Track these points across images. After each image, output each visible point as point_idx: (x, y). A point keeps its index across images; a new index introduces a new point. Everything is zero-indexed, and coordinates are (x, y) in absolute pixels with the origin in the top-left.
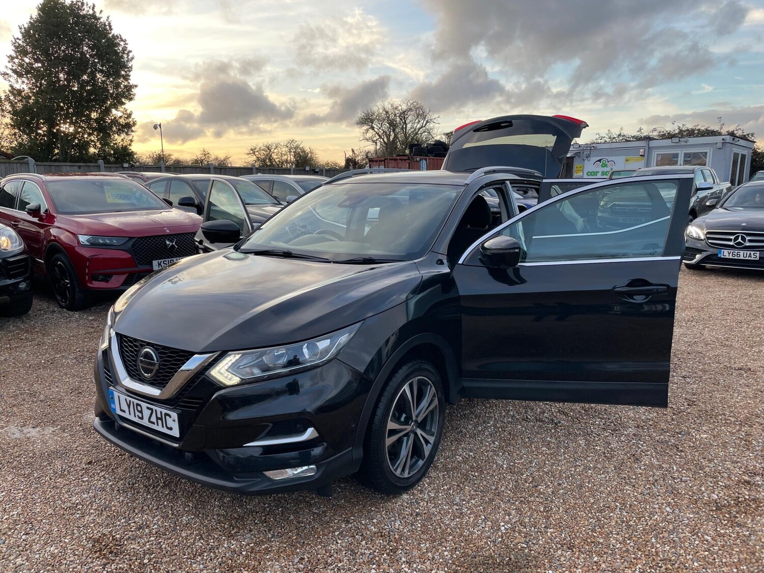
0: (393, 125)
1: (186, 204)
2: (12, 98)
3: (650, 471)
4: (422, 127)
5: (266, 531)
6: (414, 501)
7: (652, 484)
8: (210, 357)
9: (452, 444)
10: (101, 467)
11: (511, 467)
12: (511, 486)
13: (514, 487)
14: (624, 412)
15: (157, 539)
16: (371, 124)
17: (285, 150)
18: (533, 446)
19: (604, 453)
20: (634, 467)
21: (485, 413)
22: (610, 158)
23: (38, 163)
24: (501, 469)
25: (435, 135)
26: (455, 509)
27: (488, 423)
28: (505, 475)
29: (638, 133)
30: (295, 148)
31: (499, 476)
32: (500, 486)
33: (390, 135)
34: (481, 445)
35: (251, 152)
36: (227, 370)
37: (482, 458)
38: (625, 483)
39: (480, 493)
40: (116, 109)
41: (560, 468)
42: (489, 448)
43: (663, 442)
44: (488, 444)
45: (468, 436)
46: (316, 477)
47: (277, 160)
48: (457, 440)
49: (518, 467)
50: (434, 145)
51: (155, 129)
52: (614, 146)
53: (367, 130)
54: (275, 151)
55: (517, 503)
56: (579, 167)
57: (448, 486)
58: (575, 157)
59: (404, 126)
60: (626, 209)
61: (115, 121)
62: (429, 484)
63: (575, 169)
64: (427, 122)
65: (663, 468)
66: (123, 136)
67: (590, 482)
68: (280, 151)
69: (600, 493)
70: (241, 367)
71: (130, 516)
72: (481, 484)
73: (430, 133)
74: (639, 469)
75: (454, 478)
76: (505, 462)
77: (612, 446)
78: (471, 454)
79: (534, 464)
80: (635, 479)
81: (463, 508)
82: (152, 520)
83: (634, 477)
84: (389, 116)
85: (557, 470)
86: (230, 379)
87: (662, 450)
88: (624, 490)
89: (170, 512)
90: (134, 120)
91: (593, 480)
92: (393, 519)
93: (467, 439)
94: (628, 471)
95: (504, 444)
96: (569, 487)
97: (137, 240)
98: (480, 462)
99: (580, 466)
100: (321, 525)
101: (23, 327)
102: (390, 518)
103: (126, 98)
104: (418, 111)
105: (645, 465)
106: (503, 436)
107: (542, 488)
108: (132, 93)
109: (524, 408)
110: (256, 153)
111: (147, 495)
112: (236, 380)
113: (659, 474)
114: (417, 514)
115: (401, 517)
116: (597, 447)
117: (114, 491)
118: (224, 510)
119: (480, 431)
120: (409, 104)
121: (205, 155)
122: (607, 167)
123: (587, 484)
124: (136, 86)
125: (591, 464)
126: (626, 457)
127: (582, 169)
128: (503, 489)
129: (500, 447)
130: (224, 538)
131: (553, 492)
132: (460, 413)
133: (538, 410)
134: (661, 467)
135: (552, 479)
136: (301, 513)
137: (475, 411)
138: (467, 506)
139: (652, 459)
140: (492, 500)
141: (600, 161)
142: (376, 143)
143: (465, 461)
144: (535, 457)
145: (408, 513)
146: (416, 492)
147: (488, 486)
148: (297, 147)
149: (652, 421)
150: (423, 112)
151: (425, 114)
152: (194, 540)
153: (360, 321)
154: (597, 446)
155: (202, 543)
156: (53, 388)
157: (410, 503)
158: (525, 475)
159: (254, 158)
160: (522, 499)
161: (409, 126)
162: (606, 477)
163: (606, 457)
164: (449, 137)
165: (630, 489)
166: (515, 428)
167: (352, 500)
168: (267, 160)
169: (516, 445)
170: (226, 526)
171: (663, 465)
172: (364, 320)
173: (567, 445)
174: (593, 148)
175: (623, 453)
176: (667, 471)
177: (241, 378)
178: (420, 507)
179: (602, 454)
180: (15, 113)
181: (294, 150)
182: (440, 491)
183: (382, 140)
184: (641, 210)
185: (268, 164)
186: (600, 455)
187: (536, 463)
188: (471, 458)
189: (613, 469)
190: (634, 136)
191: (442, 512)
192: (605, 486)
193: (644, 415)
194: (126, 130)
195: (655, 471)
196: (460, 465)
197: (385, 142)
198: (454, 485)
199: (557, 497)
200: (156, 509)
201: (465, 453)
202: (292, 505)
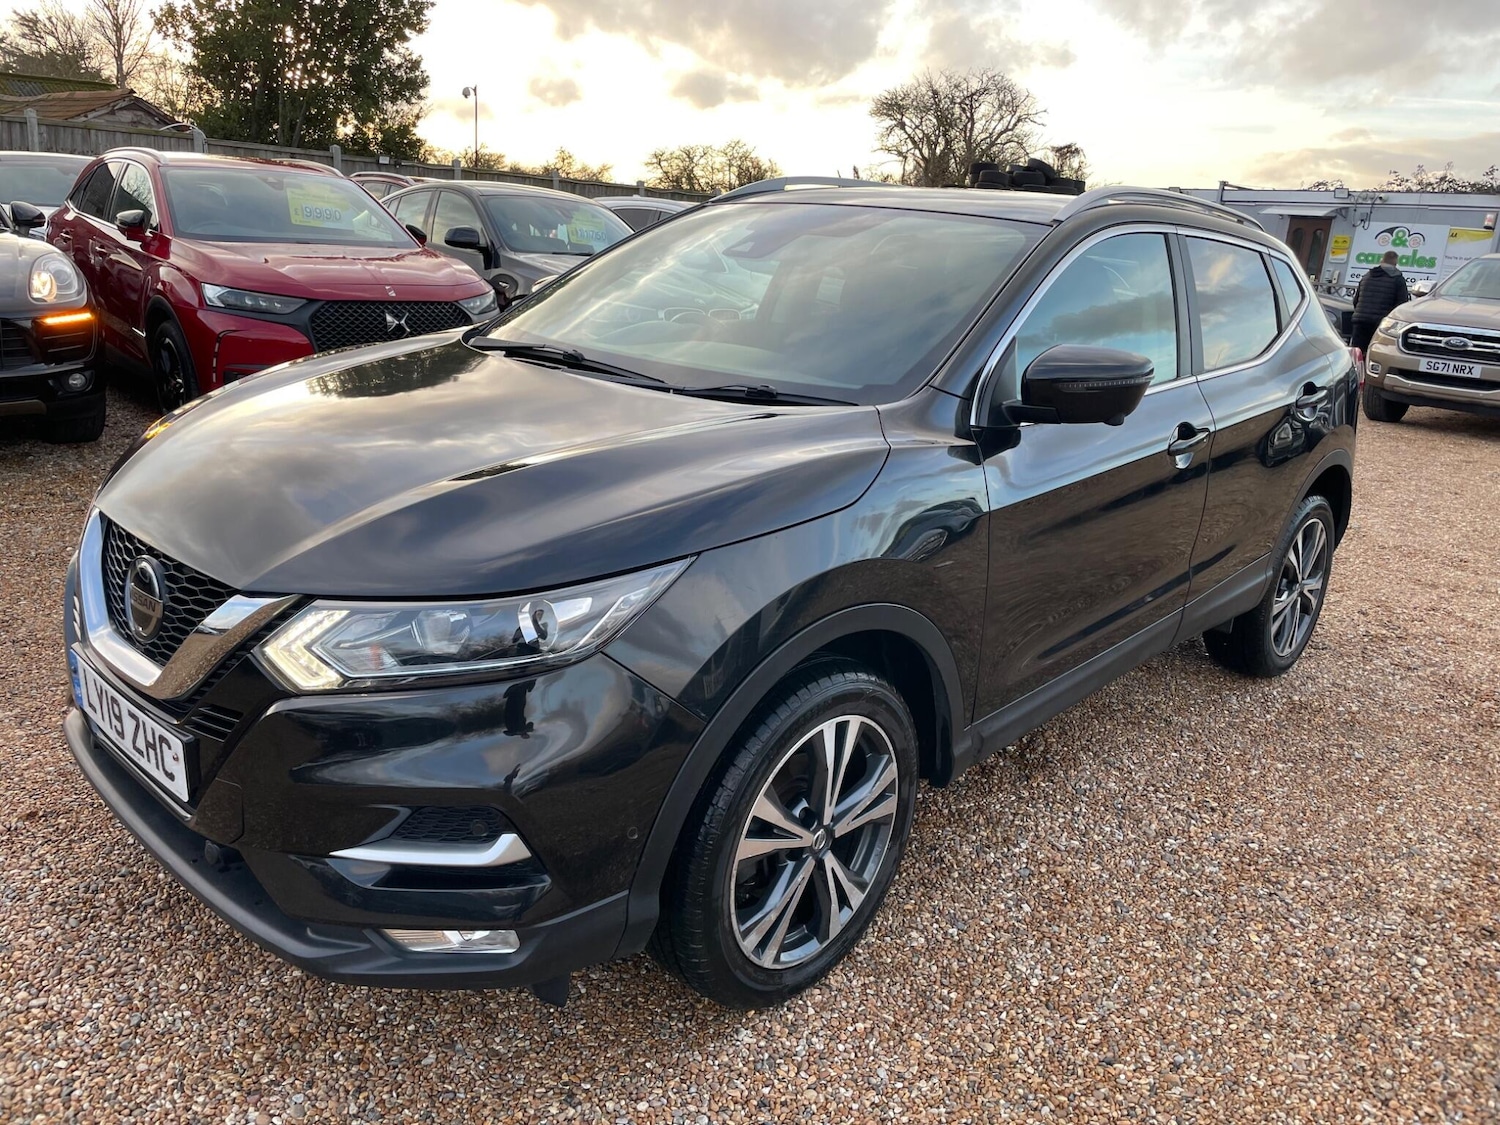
0: (945, 121)
1: (459, 241)
2: (195, 12)
3: (1436, 1058)
4: (1007, 130)
5: (347, 1092)
6: (766, 1056)
7: (1440, 1103)
8: (274, 606)
9: (909, 894)
10: (51, 830)
11: (1050, 987)
12: (1038, 1052)
13: (1046, 1055)
14: (1383, 861)
15: (73, 1067)
16: (899, 117)
17: (719, 161)
18: (1122, 930)
19: (1315, 982)
20: (1393, 1039)
21: (1015, 815)
22: (1415, 228)
23: (212, 141)
24: (1023, 990)
25: (1033, 149)
26: (868, 1103)
27: (1015, 846)
28: (1029, 1010)
29: (1486, 179)
30: (741, 158)
31: (1013, 1012)
32: (1008, 1046)
33: (936, 143)
34: (985, 908)
35: (655, 160)
36: (308, 647)
37: (978, 948)
38: (1363, 1090)
39: (949, 1060)
40: (391, 48)
41: (1184, 1014)
42: (1002, 920)
43: (1480, 969)
44: (1002, 906)
45: (956, 875)
46: (517, 961)
47: (703, 181)
48: (924, 884)
49: (1071, 991)
50: (1027, 169)
51: (466, 96)
52: (1428, 199)
53: (891, 130)
54: (702, 161)
55: (1046, 1110)
56: (1341, 240)
57: (868, 1024)
58: (1335, 217)
59: (969, 126)
60: (1440, 342)
61: (388, 74)
62: (821, 1008)
63: (1331, 244)
64: (1019, 120)
65: (1474, 1053)
66: (402, 105)
67: (1264, 1073)
68: (710, 163)
69: (1288, 1114)
70: (342, 645)
71: (44, 983)
72: (959, 1031)
73: (1021, 144)
74: (1406, 1047)
75: (891, 1000)
76: (1038, 971)
77: (1340, 961)
78: (951, 931)
79: (1116, 987)
80: (1392, 1079)
81: (891, 1104)
82: (87, 1005)
83: (1389, 1072)
84: (940, 101)
85: (1176, 1017)
86: (315, 674)
87: (1475, 993)
88: (1355, 1111)
89: (141, 990)
90: (425, 75)
91: (1271, 1067)
92: (692, 1108)
93: (951, 884)
94: (1375, 1051)
95: (1045, 913)
96: (1202, 1080)
97: (323, 307)
98: (970, 960)
99: (1241, 1014)
100: (499, 1095)
101: (71, 469)
102: (685, 1104)
103: (412, 26)
104: (1002, 96)
105: (1424, 1036)
106: (1046, 887)
107: (1123, 1070)
108: (424, 18)
109: (1117, 815)
110: (663, 164)
111: (111, 929)
112: (328, 678)
113: (1461, 1072)
114: (763, 1104)
115: (715, 1107)
116: (1295, 961)
117: (42, 905)
118: (271, 1005)
119: (989, 866)
120: (985, 79)
121: (563, 160)
122: (1405, 245)
123: (1254, 1078)
124: (433, 4)
125: (1274, 1011)
126: (1374, 1002)
127: (1347, 245)
128: (1014, 1057)
129: (1034, 922)
130: (234, 1094)
131: (1152, 1089)
132: (949, 806)
133: (1153, 826)
134: (1468, 1050)
135: (1158, 1044)
136: (459, 1046)
137: (989, 805)
138: (905, 1100)
139: (1447, 1021)
140: (978, 1089)
141: (1391, 231)
142: (906, 158)
143: (932, 951)
144: (1121, 964)
145: (738, 1094)
146: (778, 1027)
147: (977, 1039)
148: (744, 157)
149: (1457, 897)
150: (1013, 99)
151: (1016, 102)
152: (156, 1089)
153: (685, 557)
154: (1296, 956)
155: (173, 1102)
156: (56, 613)
157: (754, 1062)
158: (1084, 1021)
159: (659, 174)
160: (1063, 1098)
161: (978, 126)
162: (1309, 1063)
163: (1317, 993)
164: (1061, 155)
165: (1374, 1110)
166: (1083, 869)
167: (604, 1028)
168: (684, 180)
169: (1078, 920)
170: (256, 1058)
171: (1476, 1046)
172: (699, 554)
173: (1214, 941)
174: (1378, 201)
175: (1366, 990)
176: (1485, 1065)
177: (342, 675)
178: (776, 1082)
179: (1307, 983)
180: (200, 42)
181: (739, 163)
182: (843, 1037)
183: (917, 152)
184: (1475, 346)
185: (685, 186)
186: (1301, 988)
187: (1120, 987)
188: (948, 942)
189: (1333, 1037)
190: (1474, 185)
191: (832, 1107)
192: (1305, 1091)
193: (1436, 876)
194: (407, 94)
195: (1450, 1059)
196: (915, 960)
197: (924, 158)
198: (886, 1021)
199: (1161, 1108)
200: (113, 975)
201: (935, 926)
202: (448, 1017)
